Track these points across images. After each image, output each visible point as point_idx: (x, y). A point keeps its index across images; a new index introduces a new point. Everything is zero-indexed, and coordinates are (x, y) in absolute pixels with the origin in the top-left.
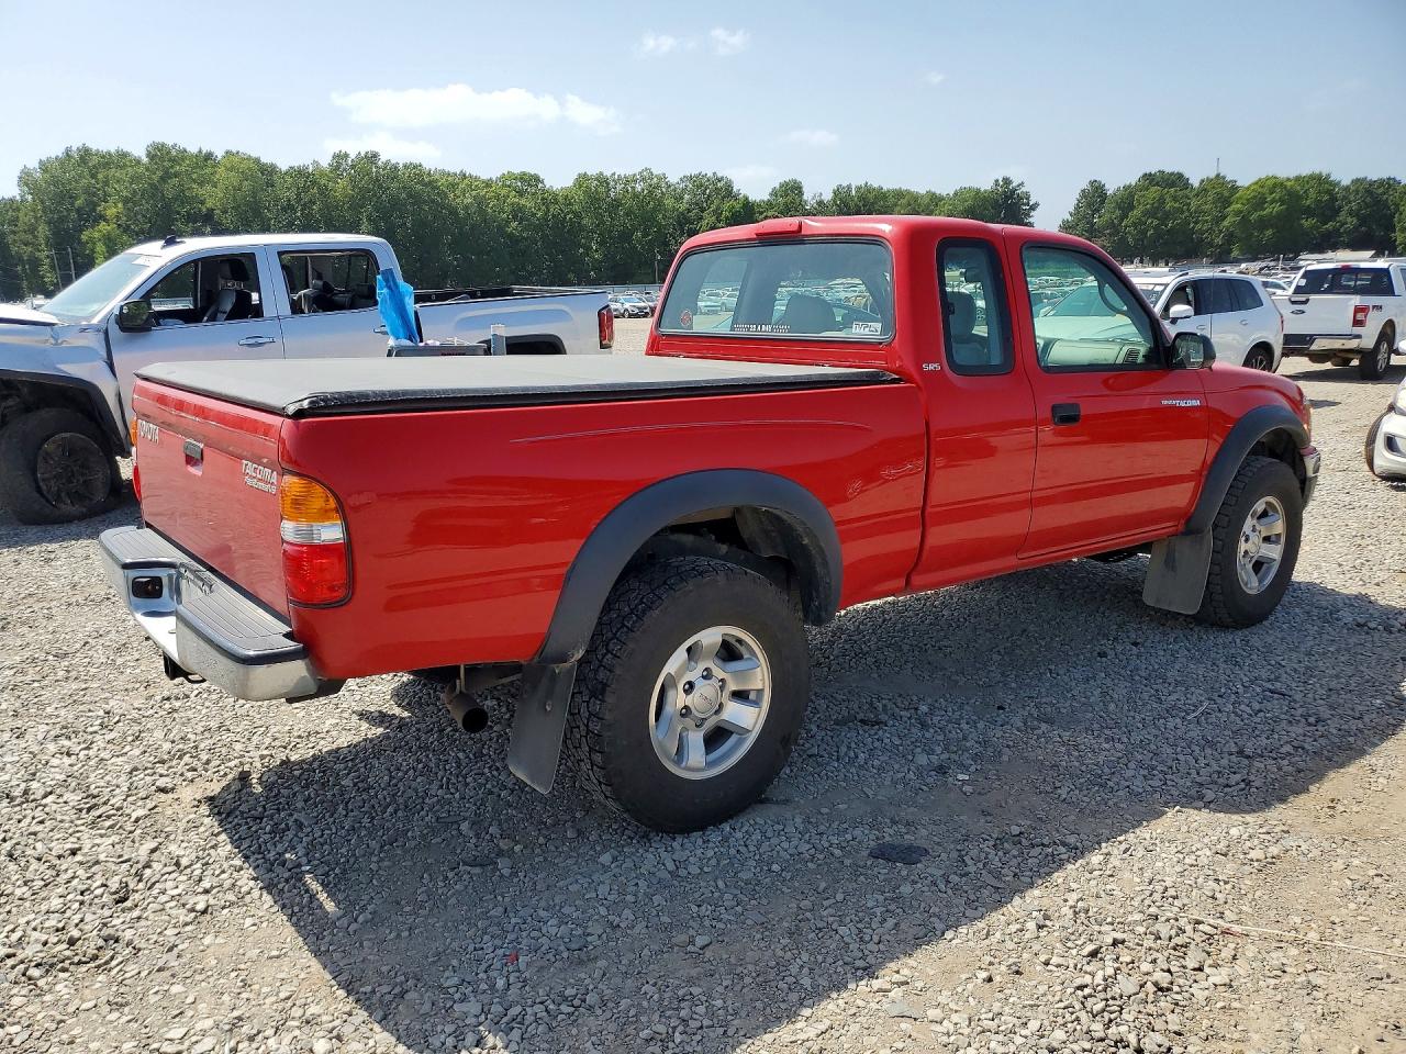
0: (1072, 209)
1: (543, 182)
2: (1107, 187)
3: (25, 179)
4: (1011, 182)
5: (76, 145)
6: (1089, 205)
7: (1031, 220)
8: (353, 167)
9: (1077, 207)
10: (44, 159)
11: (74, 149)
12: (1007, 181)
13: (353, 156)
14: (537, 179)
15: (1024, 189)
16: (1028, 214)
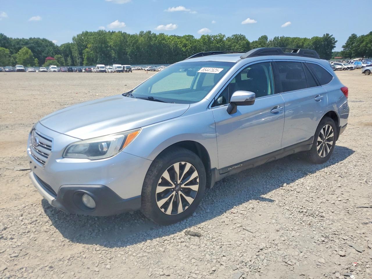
0: (346, 42)
1: (194, 37)
2: (357, 36)
3: (74, 39)
4: (329, 35)
5: (84, 31)
6: (351, 41)
7: (335, 45)
8: (145, 34)
9: (347, 42)
10: (78, 34)
11: (84, 32)
12: (328, 35)
13: (145, 32)
14: (192, 36)
15: (332, 37)
16: (334, 44)
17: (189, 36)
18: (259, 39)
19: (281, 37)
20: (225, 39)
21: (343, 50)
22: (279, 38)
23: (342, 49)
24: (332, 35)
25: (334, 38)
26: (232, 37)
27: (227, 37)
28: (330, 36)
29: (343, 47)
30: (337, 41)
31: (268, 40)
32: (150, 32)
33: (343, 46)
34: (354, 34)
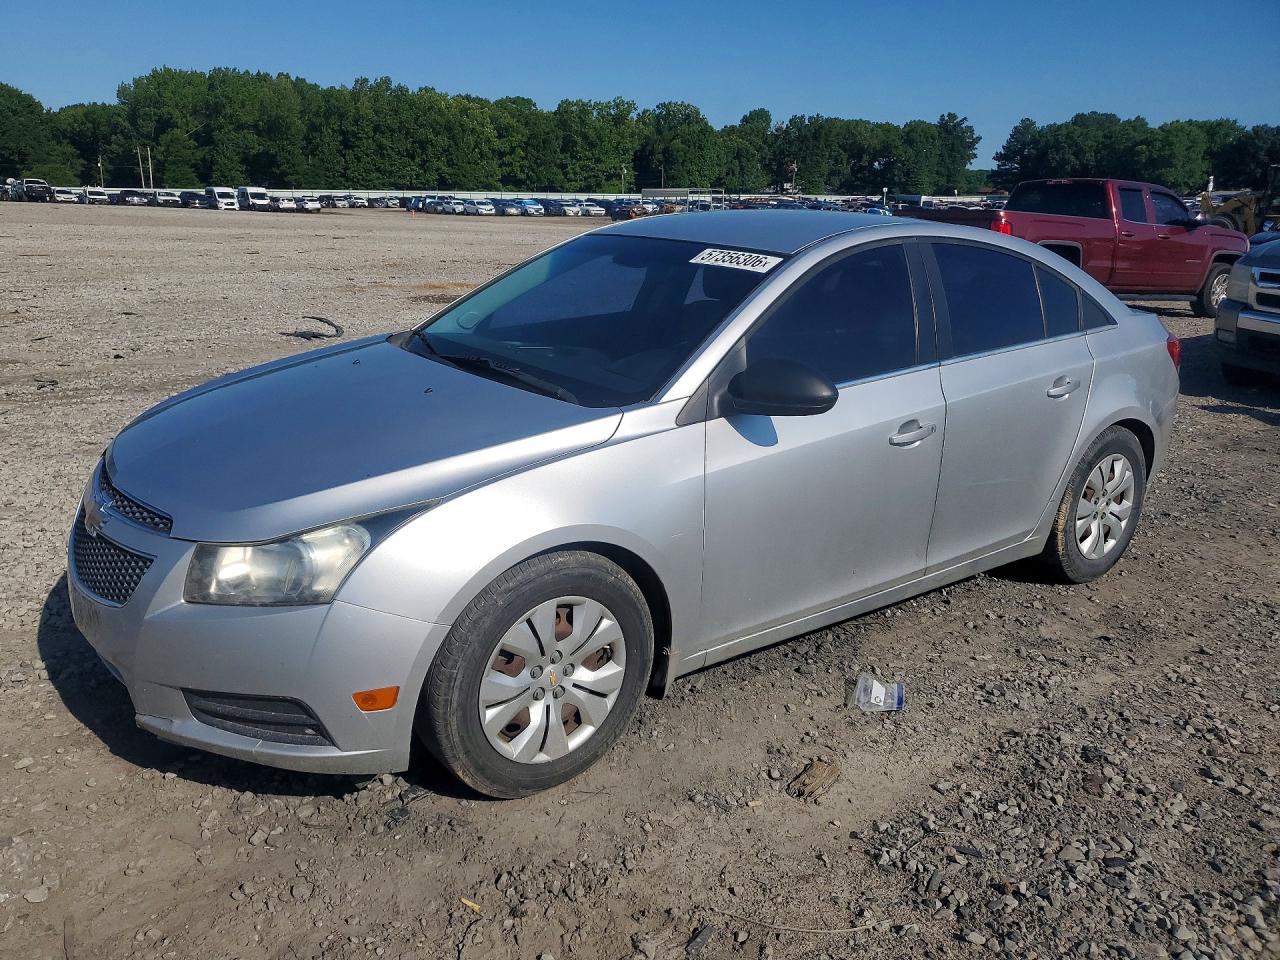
0: (1005, 143)
1: (534, 105)
2: (1036, 125)
3: (122, 92)
4: (955, 117)
5: (159, 67)
6: (1018, 141)
7: (974, 152)
8: (371, 89)
9: (1009, 142)
10: (137, 77)
11: (159, 70)
12: (952, 116)
13: (371, 82)
14: (530, 103)
15: (966, 123)
16: (971, 145)
17: (517, 101)
18: (745, 120)
19: (810, 118)
20: (633, 115)
21: (995, 168)
22: (807, 122)
23: (993, 165)
24: (965, 118)
25: (970, 129)
26: (658, 112)
27: (640, 111)
28: (958, 120)
29: (998, 157)
30: (979, 138)
31: (772, 124)
32: (387, 81)
33: (997, 154)
34: (1028, 119)
